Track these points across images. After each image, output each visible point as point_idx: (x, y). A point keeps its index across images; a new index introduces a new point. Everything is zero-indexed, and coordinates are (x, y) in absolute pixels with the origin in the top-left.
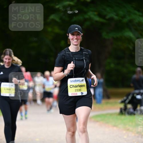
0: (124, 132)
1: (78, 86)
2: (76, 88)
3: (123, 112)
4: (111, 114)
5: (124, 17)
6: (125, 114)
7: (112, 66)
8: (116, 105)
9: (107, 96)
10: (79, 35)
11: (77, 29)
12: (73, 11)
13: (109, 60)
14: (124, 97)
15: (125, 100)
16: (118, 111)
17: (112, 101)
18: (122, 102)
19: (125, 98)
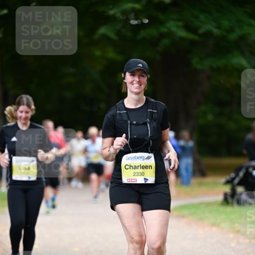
0: (231, 236)
1: (139, 167)
2: (136, 171)
3: (230, 200)
4: (208, 204)
5: (231, 30)
6: (232, 204)
7: (210, 117)
8: (217, 188)
9: (200, 171)
10: (143, 76)
11: (140, 65)
12: (139, 21)
13: (203, 108)
14: (231, 173)
15: (233, 179)
16: (220, 198)
17: (209, 180)
18: (228, 182)
19: (233, 175)
